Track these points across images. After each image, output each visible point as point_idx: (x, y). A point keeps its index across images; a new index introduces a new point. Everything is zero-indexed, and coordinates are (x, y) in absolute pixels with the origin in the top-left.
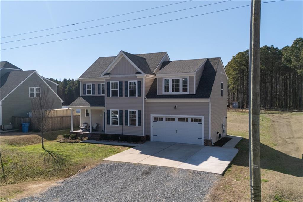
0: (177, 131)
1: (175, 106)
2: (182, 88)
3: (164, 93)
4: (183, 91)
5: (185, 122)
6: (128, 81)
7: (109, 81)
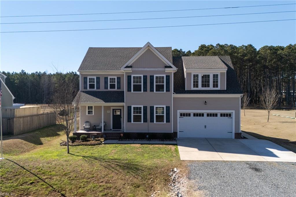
0: (205, 126)
1: (205, 102)
2: (213, 83)
3: (193, 88)
4: (214, 87)
5: (215, 117)
6: (154, 75)
7: (130, 75)
